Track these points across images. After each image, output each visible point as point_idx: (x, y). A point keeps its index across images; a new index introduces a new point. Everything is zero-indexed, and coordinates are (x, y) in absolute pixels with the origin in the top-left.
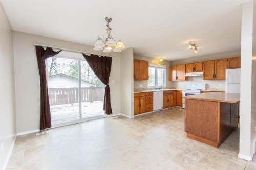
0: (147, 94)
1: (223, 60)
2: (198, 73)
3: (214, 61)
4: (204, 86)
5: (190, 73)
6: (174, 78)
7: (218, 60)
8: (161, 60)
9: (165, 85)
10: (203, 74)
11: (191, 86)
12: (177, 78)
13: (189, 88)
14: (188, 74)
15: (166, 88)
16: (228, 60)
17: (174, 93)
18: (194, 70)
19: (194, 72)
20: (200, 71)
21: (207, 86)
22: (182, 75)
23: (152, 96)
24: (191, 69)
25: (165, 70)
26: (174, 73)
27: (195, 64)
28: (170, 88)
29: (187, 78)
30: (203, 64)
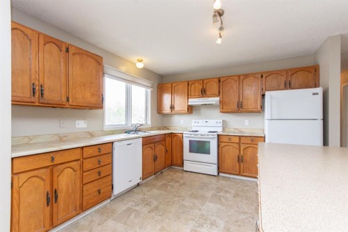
0: (87, 153)
1: (253, 75)
2: (210, 99)
3: (239, 76)
4: (221, 125)
5: (197, 100)
6: (167, 109)
7: (246, 76)
8: (140, 65)
9: (149, 123)
10: (220, 101)
11: (196, 124)
12: (172, 107)
13: (194, 129)
14: (193, 101)
15: (152, 129)
16: (262, 76)
17: (168, 139)
18: (204, 93)
19: (203, 97)
20: (214, 96)
21: (224, 124)
22: (181, 103)
23: (110, 154)
24: (198, 92)
25: (149, 91)
26: (167, 99)
27: (206, 82)
28: (159, 129)
29: (191, 109)
30: (219, 81)
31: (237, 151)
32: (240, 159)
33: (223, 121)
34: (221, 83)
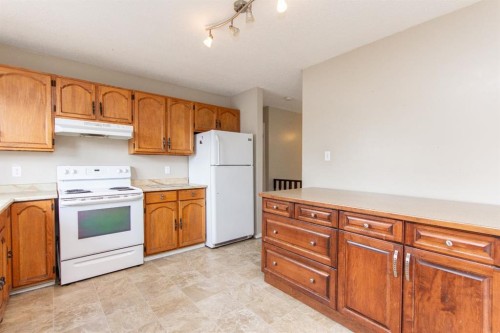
1: (186, 102)
2: (114, 126)
3: (166, 99)
5: (81, 123)
7: (176, 101)
10: (134, 133)
16: (194, 107)
18: (98, 112)
19: (96, 119)
20: (121, 121)
21: (134, 173)
24: (83, 107)
30: (133, 97)
31: (174, 213)
32: (179, 225)
33: (132, 168)
34: (136, 100)
